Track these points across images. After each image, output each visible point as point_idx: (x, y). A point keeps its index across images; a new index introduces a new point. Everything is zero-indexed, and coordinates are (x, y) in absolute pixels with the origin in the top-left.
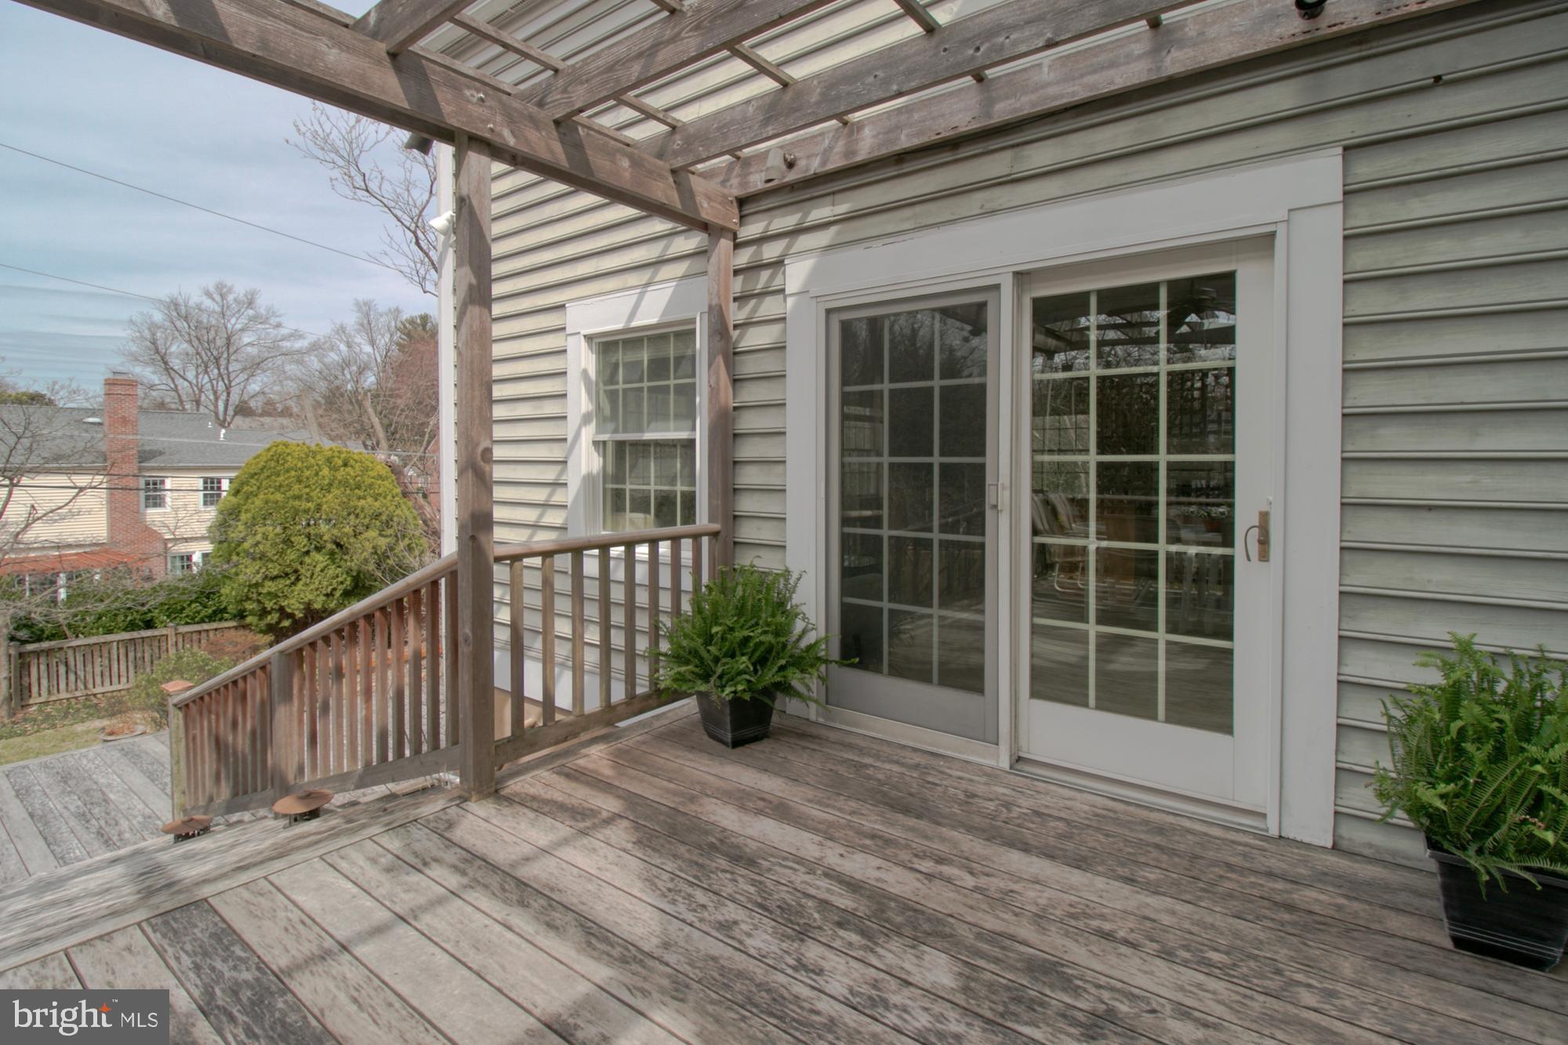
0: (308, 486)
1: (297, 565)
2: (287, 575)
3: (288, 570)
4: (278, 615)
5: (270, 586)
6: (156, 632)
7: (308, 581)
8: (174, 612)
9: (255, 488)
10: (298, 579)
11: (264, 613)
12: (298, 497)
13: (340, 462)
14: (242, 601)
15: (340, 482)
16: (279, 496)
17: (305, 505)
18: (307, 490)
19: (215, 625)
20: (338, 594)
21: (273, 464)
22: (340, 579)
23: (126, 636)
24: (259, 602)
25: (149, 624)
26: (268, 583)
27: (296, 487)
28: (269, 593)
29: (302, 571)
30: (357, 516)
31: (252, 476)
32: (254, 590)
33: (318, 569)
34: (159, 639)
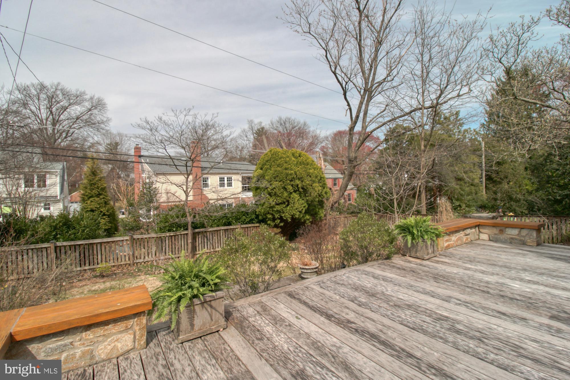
0: (290, 164)
1: (288, 198)
2: (284, 203)
3: (285, 200)
4: (279, 221)
5: (278, 208)
6: (231, 227)
7: (293, 205)
8: (237, 219)
9: (269, 166)
10: (288, 205)
11: (274, 219)
12: (286, 169)
13: (298, 155)
14: (266, 214)
15: (300, 163)
16: (279, 169)
17: (290, 172)
18: (290, 166)
19: (250, 225)
20: (304, 211)
21: (275, 156)
22: (304, 205)
23: (226, 228)
24: (272, 214)
25: (229, 224)
26: (277, 206)
27: (285, 164)
28: (277, 211)
29: (291, 201)
30: (310, 176)
31: (267, 161)
32: (271, 209)
33: (296, 200)
34: (233, 229)
